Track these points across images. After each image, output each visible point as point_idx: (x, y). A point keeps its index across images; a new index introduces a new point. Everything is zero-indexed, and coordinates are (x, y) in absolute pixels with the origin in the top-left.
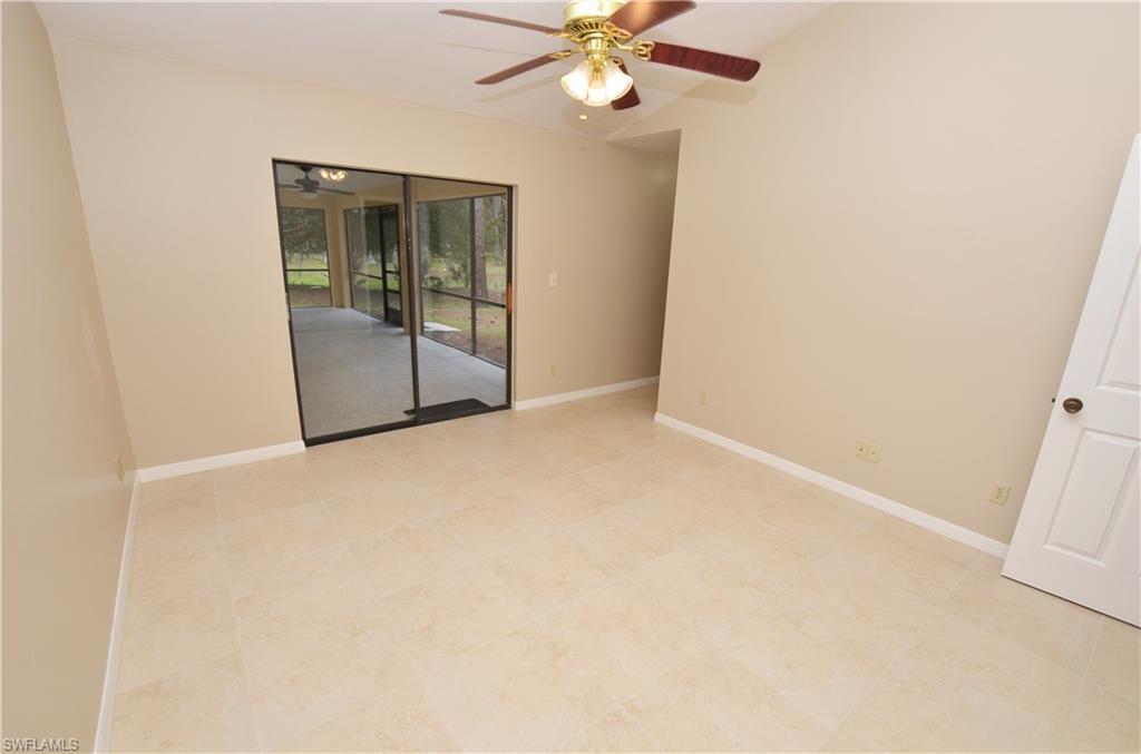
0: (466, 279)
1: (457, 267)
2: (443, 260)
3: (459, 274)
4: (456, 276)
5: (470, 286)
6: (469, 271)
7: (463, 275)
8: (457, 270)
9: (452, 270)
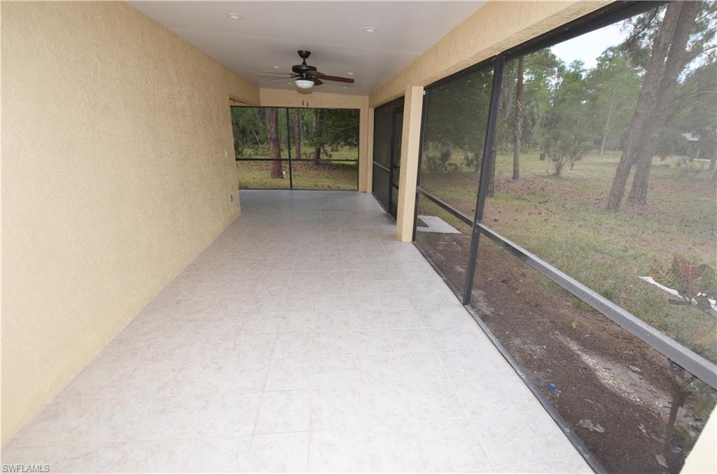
0: (477, 165)
1: (471, 155)
2: (461, 150)
3: (472, 162)
4: (469, 163)
5: (479, 172)
6: (480, 161)
7: (475, 163)
8: (470, 158)
9: (466, 158)
